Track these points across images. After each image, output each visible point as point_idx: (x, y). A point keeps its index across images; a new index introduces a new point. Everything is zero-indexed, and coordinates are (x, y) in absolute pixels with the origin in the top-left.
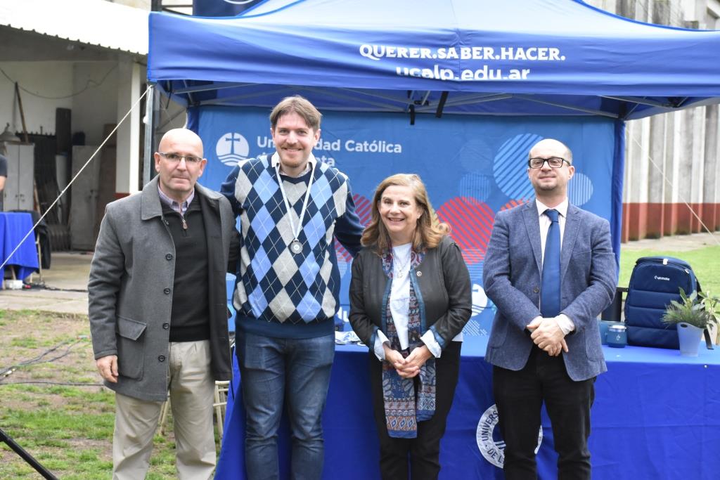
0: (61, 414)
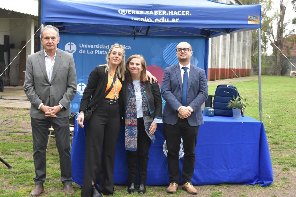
0: (11, 143)
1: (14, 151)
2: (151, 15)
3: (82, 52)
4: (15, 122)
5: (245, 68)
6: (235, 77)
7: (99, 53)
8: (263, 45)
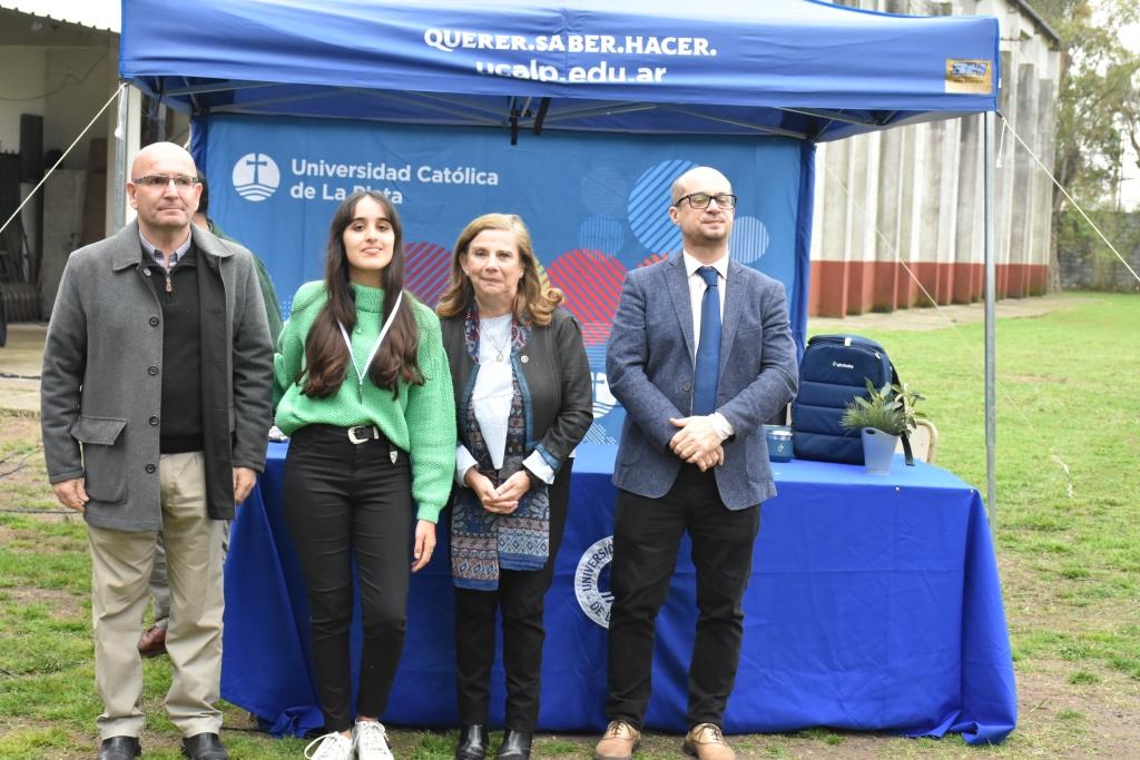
0: (3, 553)
1: (10, 586)
2: (557, 51)
3: (301, 192)
4: (35, 468)
5: (1024, 262)
8: (1106, 168)
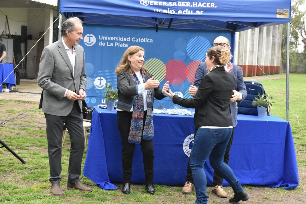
0: (25, 138)
1: (28, 146)
2: (175, 6)
3: (101, 44)
4: (30, 116)
5: (274, 66)
6: (263, 75)
7: (119, 46)
8: (294, 42)
